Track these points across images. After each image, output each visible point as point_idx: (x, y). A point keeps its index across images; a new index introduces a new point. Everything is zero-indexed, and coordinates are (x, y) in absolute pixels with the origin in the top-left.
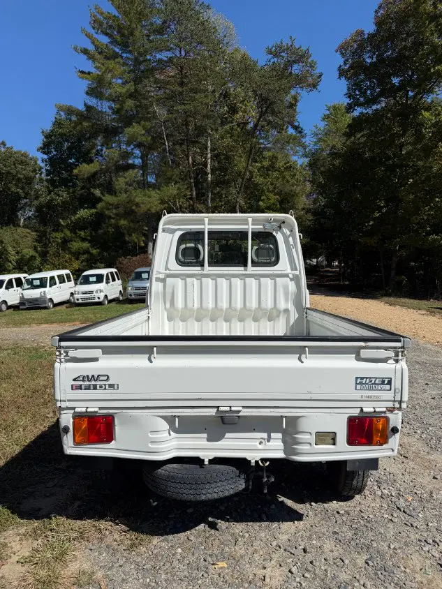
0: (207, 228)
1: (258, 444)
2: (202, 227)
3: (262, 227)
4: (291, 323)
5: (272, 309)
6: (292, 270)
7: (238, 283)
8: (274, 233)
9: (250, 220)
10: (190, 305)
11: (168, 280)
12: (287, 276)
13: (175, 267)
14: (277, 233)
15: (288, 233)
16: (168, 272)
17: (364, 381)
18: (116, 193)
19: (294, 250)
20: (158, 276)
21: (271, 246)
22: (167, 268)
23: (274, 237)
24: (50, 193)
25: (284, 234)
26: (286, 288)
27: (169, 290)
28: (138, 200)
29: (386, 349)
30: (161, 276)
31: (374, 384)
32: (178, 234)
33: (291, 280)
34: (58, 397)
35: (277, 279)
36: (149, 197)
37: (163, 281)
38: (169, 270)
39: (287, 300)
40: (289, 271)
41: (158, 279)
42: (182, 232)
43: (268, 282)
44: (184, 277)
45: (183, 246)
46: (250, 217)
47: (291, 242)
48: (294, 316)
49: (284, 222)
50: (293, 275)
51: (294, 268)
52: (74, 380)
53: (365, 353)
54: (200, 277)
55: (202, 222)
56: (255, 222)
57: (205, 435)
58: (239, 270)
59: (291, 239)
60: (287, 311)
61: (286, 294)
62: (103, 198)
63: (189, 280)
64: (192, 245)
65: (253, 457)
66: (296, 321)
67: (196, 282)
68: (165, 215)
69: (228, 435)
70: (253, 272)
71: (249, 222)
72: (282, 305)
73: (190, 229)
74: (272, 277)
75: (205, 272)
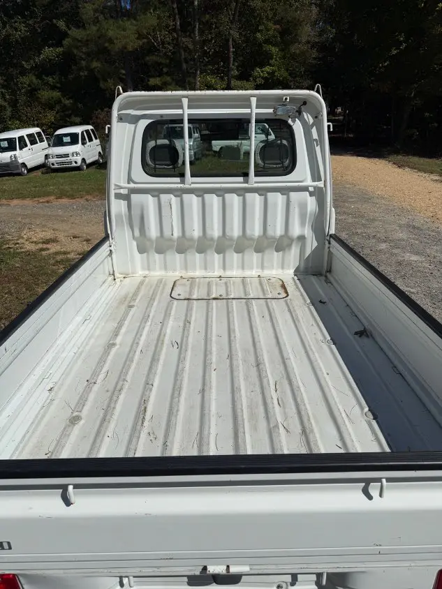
0: (187, 112)
2: (179, 111)
3: (271, 111)
4: (307, 255)
5: (281, 237)
6: (314, 180)
7: (234, 200)
8: (290, 121)
9: (254, 100)
10: (167, 233)
11: (133, 196)
12: (305, 189)
13: (142, 178)
14: (294, 121)
15: (311, 121)
16: (132, 185)
18: (84, 25)
19: (318, 149)
20: (118, 191)
21: (285, 142)
22: (130, 180)
23: (290, 128)
24: (4, 27)
25: (304, 123)
26: (303, 206)
27: (136, 213)
30: (124, 191)
32: (143, 124)
33: (311, 194)
35: (292, 194)
37: (127, 198)
39: (303, 224)
40: (309, 182)
42: (148, 121)
43: (278, 200)
44: (156, 193)
45: (151, 144)
46: (254, 95)
47: (315, 136)
48: (311, 244)
49: (305, 103)
50: (315, 187)
51: (316, 176)
54: (179, 193)
56: (262, 102)
58: (236, 182)
59: (314, 130)
60: (302, 238)
61: (303, 216)
63: (163, 197)
64: (166, 142)
66: (313, 252)
67: (174, 200)
68: (119, 94)
70: (256, 185)
71: (252, 104)
72: (296, 230)
73: (162, 116)
74: (285, 191)
75: (187, 186)
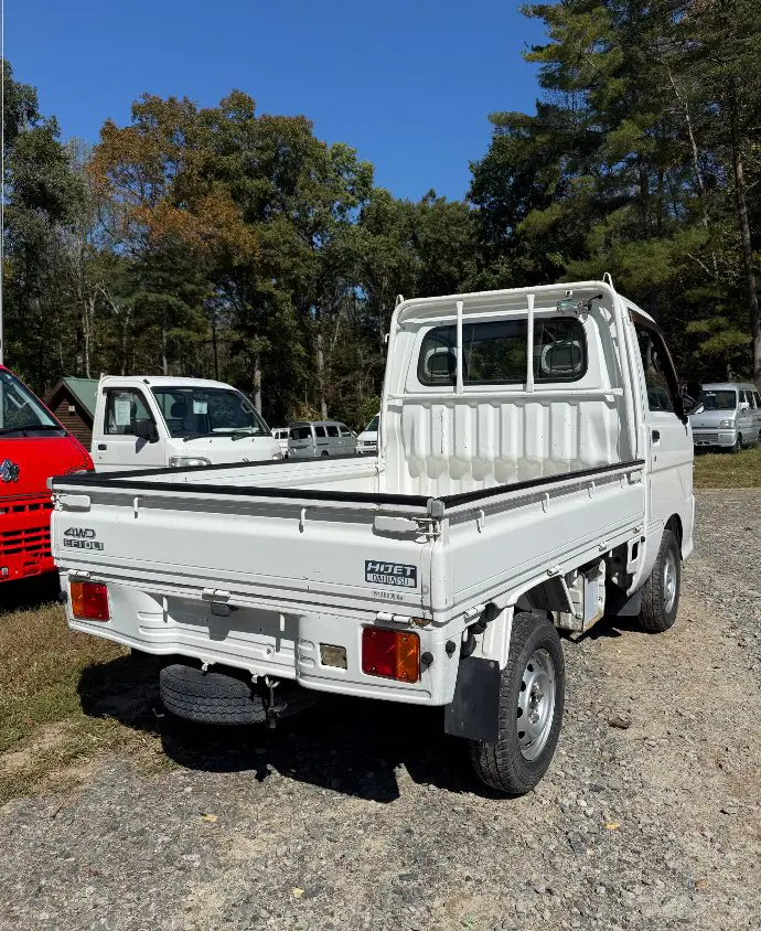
0: (462, 318)
1: (265, 652)
2: (454, 317)
3: (555, 309)
5: (572, 461)
6: (612, 386)
7: (512, 411)
8: (581, 319)
9: (531, 298)
10: (437, 451)
11: (408, 409)
12: (601, 398)
13: (416, 387)
14: (585, 318)
15: (609, 315)
16: (406, 395)
17: (377, 567)
20: (392, 403)
21: (576, 343)
22: (405, 390)
23: (580, 326)
25: (600, 320)
26: (598, 421)
27: (407, 426)
28: (627, 263)
29: (409, 516)
30: (398, 403)
31: (391, 574)
32: (424, 331)
33: (610, 405)
35: (582, 404)
36: (651, 254)
37: (399, 410)
38: (408, 393)
39: (601, 443)
40: (605, 387)
41: (391, 408)
42: (428, 329)
43: (565, 411)
44: (428, 403)
45: (431, 352)
46: (531, 292)
47: (613, 333)
49: (600, 297)
50: (615, 396)
51: (617, 381)
52: (66, 533)
53: (382, 522)
54: (452, 403)
55: (452, 310)
56: (541, 300)
57: (206, 629)
58: (514, 390)
59: (612, 328)
61: (600, 433)
62: (567, 267)
63: (436, 408)
64: (445, 349)
65: (258, 670)
67: (446, 411)
68: (399, 301)
69: (232, 633)
70: (536, 393)
71: (530, 303)
72: (592, 453)
73: (442, 322)
74: (573, 400)
75: (458, 395)
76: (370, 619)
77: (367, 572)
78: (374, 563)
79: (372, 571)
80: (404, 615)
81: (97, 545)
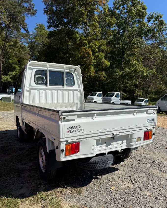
0: (48, 69)
1: (120, 145)
2: (46, 68)
3: (69, 70)
4: (78, 108)
5: (72, 103)
6: (79, 88)
7: (60, 92)
8: (72, 73)
9: (65, 67)
12: (77, 90)
13: (34, 85)
14: (73, 73)
15: (77, 74)
16: (31, 87)
19: (79, 81)
21: (71, 78)
22: (30, 85)
23: (73, 75)
25: (76, 74)
26: (77, 95)
27: (32, 96)
29: (153, 110)
30: (28, 89)
31: (151, 121)
32: (35, 70)
33: (79, 92)
34: (61, 137)
35: (75, 91)
37: (29, 91)
38: (32, 86)
39: (77, 99)
40: (78, 88)
41: (27, 90)
42: (36, 70)
43: (71, 92)
44: (38, 90)
45: (37, 76)
46: (65, 66)
47: (78, 78)
48: (79, 105)
49: (75, 70)
50: (79, 90)
52: (68, 129)
53: (149, 112)
54: (45, 90)
55: (46, 66)
56: (67, 68)
57: (105, 145)
58: (61, 87)
59: (78, 76)
60: (77, 103)
61: (77, 97)
63: (41, 91)
64: (41, 76)
65: (119, 149)
66: (80, 107)
67: (44, 92)
68: (30, 61)
69: (112, 143)
70: (66, 88)
72: (76, 101)
74: (73, 90)
75: (48, 88)
76: (146, 130)
77: (147, 121)
78: (148, 119)
79: (148, 121)
80: (152, 128)
81: (81, 130)
